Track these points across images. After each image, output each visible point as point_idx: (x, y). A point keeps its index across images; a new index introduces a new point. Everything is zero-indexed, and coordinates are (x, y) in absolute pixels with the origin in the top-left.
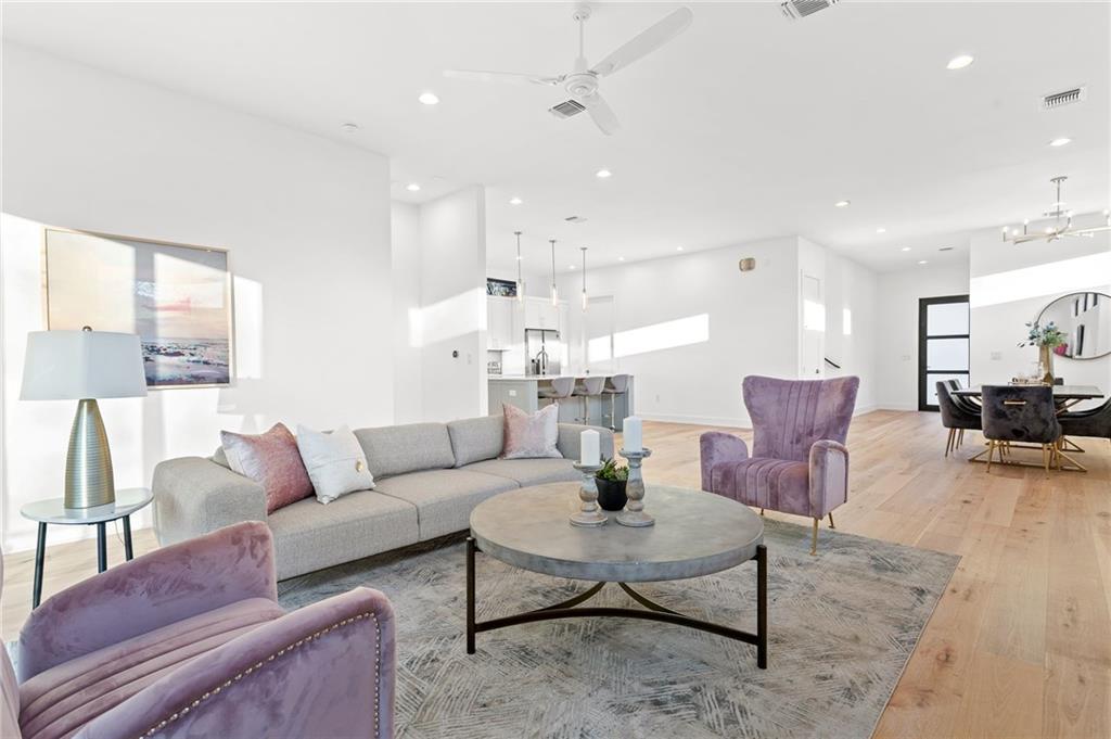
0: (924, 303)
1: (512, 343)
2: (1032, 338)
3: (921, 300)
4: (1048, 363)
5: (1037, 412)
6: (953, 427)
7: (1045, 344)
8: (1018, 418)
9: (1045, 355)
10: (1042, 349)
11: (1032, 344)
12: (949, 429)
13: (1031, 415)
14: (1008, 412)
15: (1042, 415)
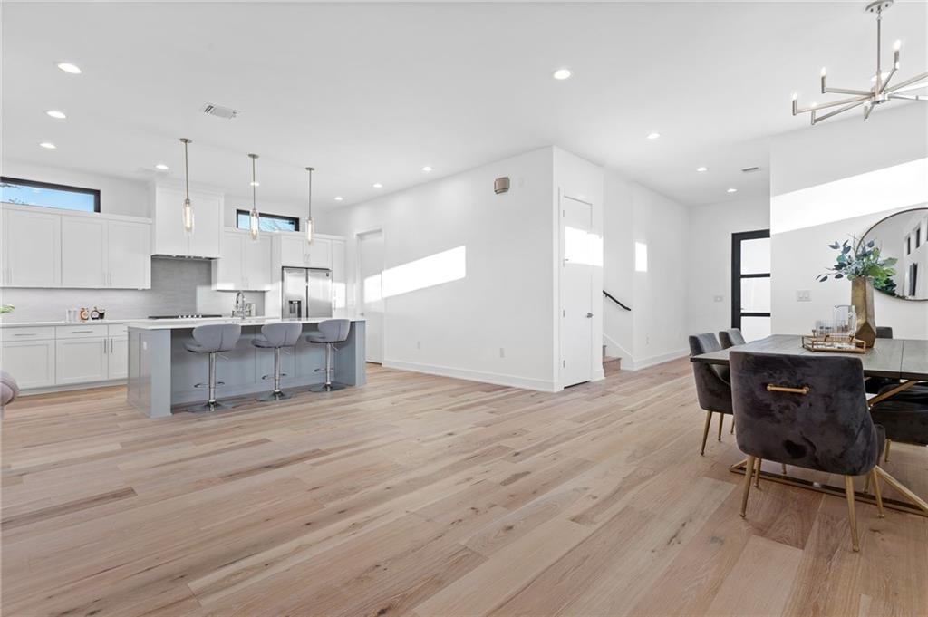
0: (737, 239)
1: (272, 283)
2: (838, 267)
3: (733, 235)
4: (863, 306)
5: (831, 411)
6: (711, 409)
7: (860, 277)
8: (793, 420)
9: (860, 293)
10: (855, 284)
11: (839, 276)
12: (706, 411)
13: (819, 415)
14: (775, 407)
15: (842, 418)
